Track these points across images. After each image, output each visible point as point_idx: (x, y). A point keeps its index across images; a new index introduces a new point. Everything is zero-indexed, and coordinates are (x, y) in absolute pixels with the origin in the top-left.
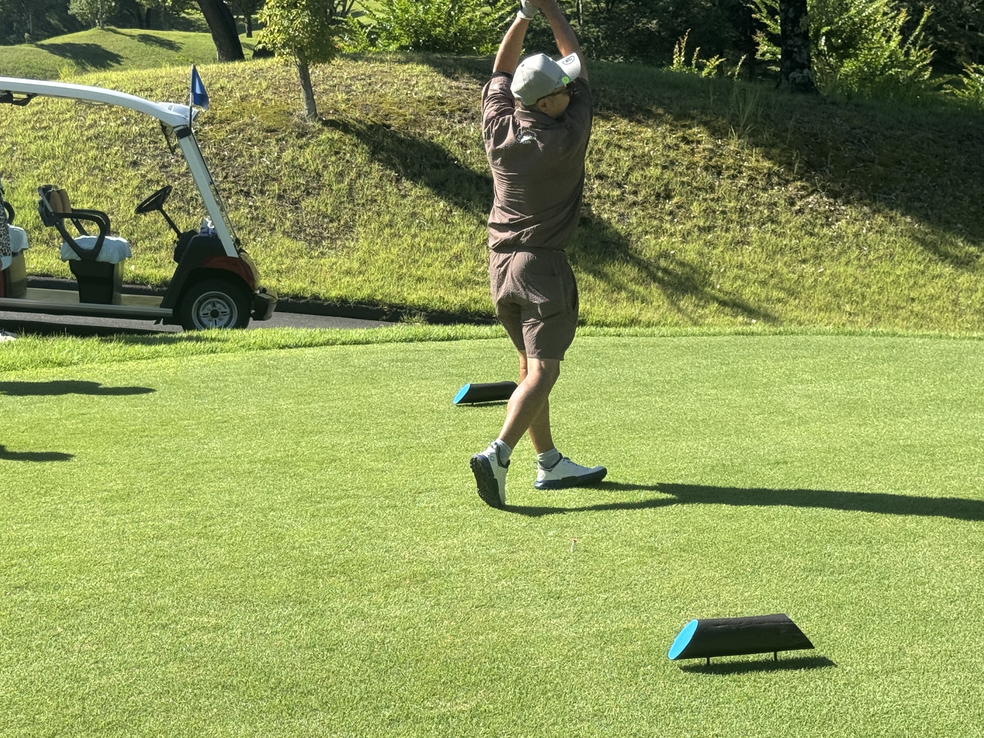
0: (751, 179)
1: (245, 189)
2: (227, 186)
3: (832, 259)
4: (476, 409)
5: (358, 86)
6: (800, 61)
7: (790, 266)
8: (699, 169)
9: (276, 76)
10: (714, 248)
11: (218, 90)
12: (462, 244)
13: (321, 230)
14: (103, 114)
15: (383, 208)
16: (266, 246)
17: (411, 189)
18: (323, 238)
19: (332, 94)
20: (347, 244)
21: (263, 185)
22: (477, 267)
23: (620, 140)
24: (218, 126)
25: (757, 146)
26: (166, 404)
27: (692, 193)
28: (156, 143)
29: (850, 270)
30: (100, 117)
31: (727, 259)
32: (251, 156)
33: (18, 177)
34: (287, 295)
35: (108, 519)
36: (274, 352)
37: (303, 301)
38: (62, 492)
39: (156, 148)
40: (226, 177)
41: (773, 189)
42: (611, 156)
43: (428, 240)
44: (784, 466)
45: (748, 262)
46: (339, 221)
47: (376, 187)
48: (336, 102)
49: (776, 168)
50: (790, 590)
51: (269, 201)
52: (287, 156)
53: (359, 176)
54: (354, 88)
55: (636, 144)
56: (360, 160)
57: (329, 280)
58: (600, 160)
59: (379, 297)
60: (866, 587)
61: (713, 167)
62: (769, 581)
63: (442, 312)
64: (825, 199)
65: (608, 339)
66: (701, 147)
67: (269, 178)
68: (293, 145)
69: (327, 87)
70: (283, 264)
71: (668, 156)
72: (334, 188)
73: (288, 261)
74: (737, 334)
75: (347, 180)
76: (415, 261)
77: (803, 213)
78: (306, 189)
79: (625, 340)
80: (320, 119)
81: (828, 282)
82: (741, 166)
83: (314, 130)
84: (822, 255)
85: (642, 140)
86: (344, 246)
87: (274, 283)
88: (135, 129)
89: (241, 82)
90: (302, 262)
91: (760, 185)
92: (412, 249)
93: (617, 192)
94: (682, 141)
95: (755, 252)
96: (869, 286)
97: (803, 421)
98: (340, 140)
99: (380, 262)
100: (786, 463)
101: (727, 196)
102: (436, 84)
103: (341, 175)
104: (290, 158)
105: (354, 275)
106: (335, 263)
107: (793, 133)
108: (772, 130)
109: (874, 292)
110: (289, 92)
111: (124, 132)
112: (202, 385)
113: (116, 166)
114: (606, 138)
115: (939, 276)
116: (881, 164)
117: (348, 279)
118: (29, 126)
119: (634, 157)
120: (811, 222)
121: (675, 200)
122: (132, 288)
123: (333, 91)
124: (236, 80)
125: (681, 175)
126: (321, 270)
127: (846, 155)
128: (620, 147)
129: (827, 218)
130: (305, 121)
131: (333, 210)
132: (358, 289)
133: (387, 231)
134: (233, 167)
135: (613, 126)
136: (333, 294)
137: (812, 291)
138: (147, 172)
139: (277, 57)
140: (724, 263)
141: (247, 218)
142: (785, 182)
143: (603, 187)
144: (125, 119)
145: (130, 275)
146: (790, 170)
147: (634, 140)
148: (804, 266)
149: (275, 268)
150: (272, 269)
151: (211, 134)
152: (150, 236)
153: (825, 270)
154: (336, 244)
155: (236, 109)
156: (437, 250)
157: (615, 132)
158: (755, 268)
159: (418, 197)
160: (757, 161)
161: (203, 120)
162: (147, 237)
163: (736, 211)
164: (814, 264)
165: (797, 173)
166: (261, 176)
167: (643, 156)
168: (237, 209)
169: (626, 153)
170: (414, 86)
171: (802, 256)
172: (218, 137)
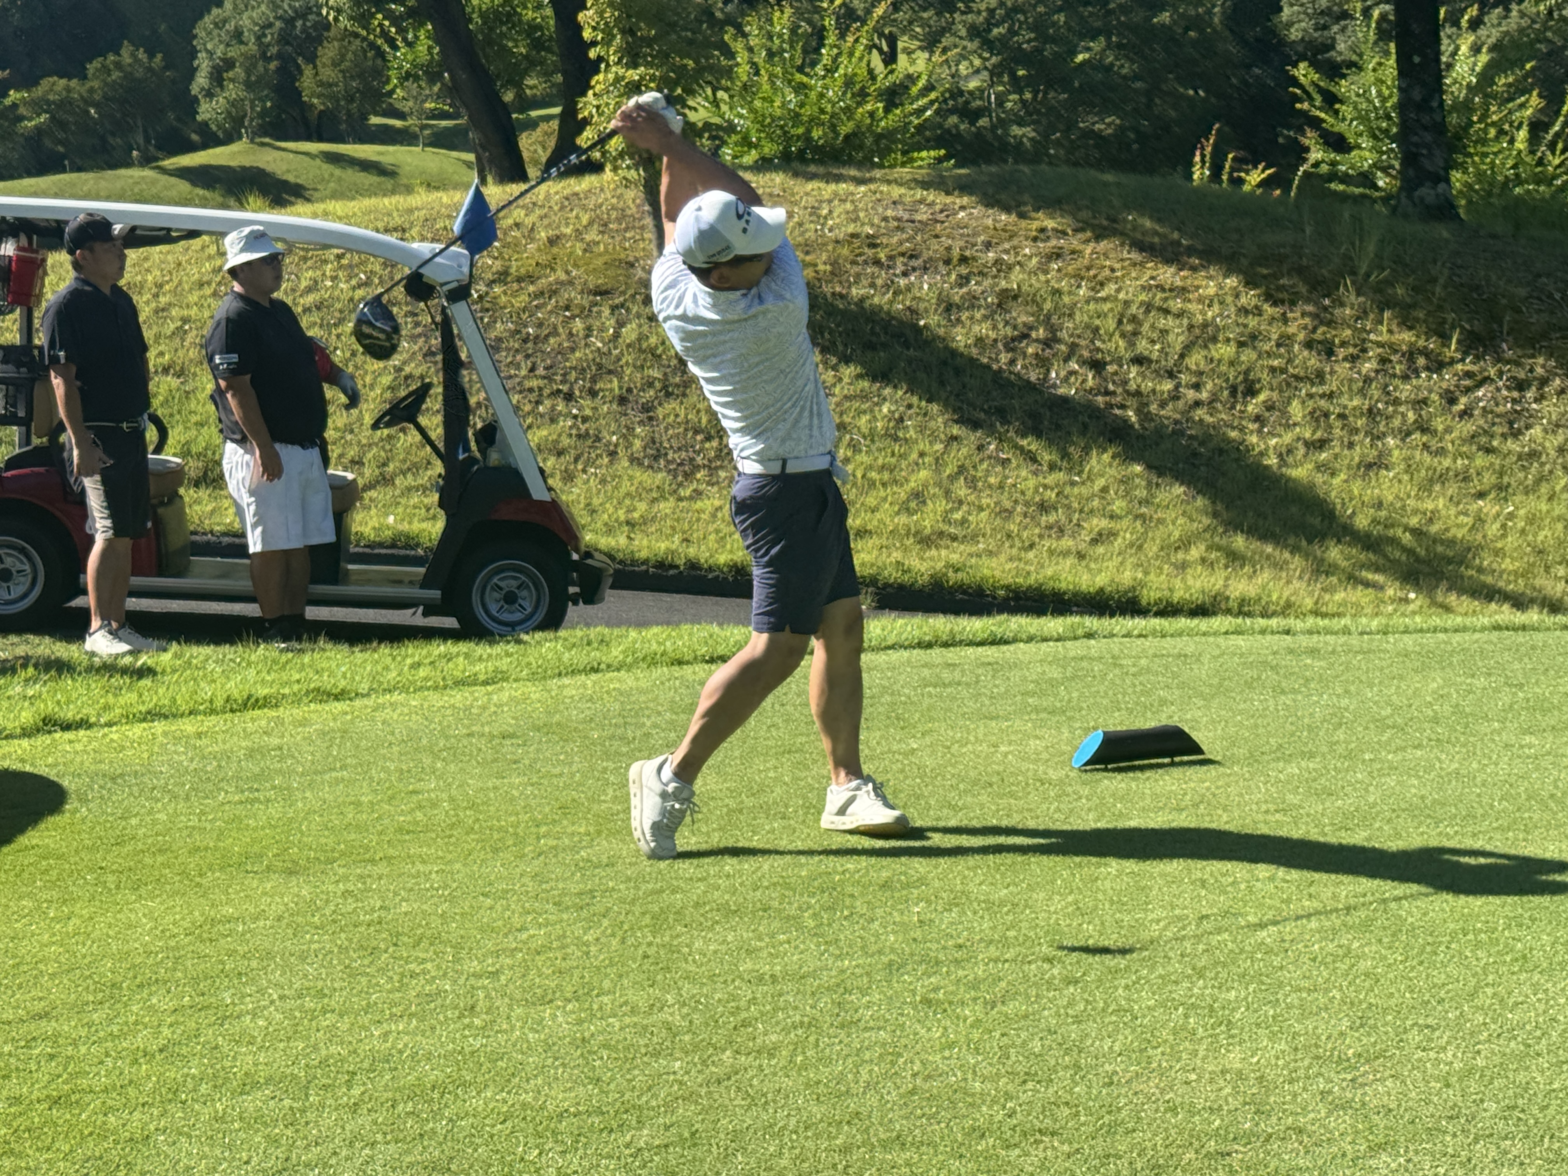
0: (1383, 361)
1: (565, 388)
2: (534, 383)
3: (1527, 491)
6: (1432, 170)
7: (1458, 503)
8: (1296, 347)
9: (601, 206)
10: (1333, 475)
11: (511, 229)
12: (923, 474)
13: (691, 454)
14: (328, 270)
16: (603, 481)
17: (834, 385)
18: (698, 468)
21: (594, 380)
22: (952, 510)
23: (1166, 299)
24: (515, 286)
25: (1388, 307)
27: (1288, 385)
28: (416, 315)
29: (1557, 509)
30: (324, 275)
31: (1356, 492)
32: (571, 334)
33: (195, 375)
34: (646, 562)
37: (671, 572)
39: (417, 324)
40: (532, 369)
41: (1418, 377)
42: (1153, 326)
43: (870, 467)
45: (1390, 498)
49: (1421, 343)
51: (605, 408)
52: (630, 333)
55: (1193, 307)
57: (712, 537)
58: (1135, 333)
61: (1319, 342)
63: (901, 587)
64: (1505, 392)
65: (1272, 638)
66: (1297, 309)
67: (602, 370)
68: (638, 316)
70: (635, 509)
71: (1245, 326)
73: (642, 506)
77: (1471, 416)
78: (665, 387)
81: (1523, 530)
82: (1364, 341)
84: (1509, 485)
85: (1200, 300)
87: (623, 541)
89: (546, 216)
90: (666, 507)
91: (1398, 372)
93: (1167, 386)
94: (1266, 300)
95: (1400, 481)
101: (1345, 390)
102: (862, 215)
104: (634, 336)
108: (1410, 281)
110: (626, 230)
114: (1143, 297)
118: (208, 291)
119: (1191, 327)
120: (1485, 431)
121: (1262, 397)
122: (393, 555)
124: (538, 212)
125: (1269, 356)
126: (698, 520)
127: (1533, 320)
128: (1166, 312)
129: (1511, 423)
134: (543, 352)
135: (1152, 278)
136: (722, 559)
137: (1499, 545)
138: (404, 363)
139: (608, 174)
140: (1351, 499)
141: (571, 435)
142: (1438, 365)
143: (1144, 378)
144: (362, 276)
145: (389, 533)
146: (1443, 345)
147: (1189, 301)
148: (1481, 503)
149: (622, 518)
150: (617, 520)
151: (504, 299)
152: (414, 468)
153: (1517, 508)
154: (718, 476)
155: (543, 259)
156: (884, 485)
157: (1157, 287)
158: (1403, 508)
159: (846, 397)
160: (1390, 331)
161: (489, 276)
162: (409, 469)
163: (1362, 414)
164: (1497, 499)
165: (1456, 350)
166: (589, 367)
167: (1205, 325)
168: (553, 420)
169: (1178, 322)
170: (825, 218)
171: (1476, 486)
172: (517, 305)
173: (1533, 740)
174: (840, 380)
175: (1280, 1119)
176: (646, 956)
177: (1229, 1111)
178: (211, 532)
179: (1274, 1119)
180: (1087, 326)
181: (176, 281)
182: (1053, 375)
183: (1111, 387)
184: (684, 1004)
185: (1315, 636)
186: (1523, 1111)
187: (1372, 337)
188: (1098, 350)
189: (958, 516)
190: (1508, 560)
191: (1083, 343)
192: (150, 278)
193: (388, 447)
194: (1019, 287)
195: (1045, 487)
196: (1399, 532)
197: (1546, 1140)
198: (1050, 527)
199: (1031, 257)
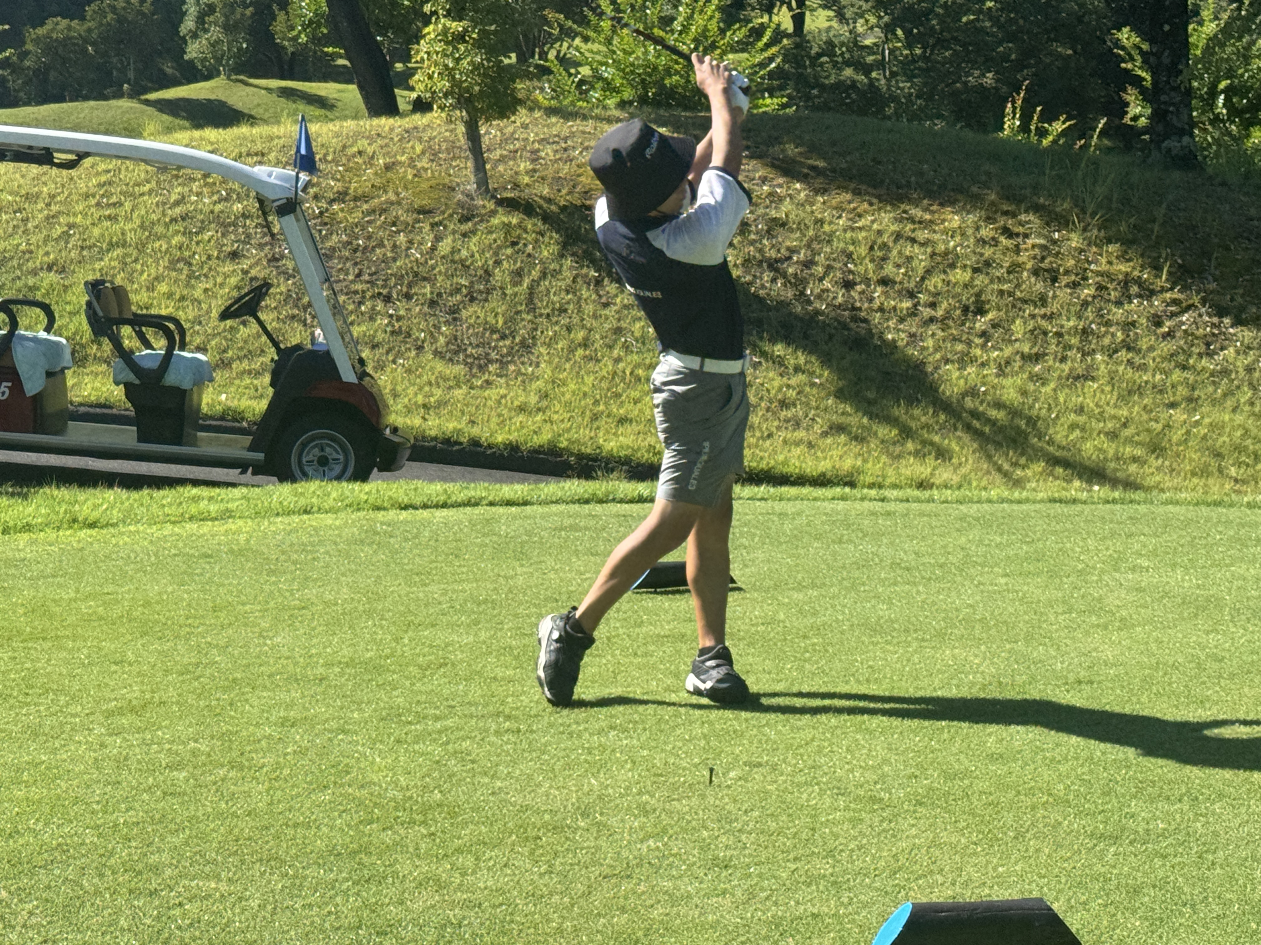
0: (1100, 288)
1: (385, 292)
2: (359, 287)
3: (1214, 402)
4: (659, 597)
5: (548, 152)
6: (1179, 125)
7: (1151, 411)
8: (1025, 274)
9: (435, 137)
10: (1043, 384)
11: (354, 156)
13: (487, 350)
14: (195, 186)
15: (576, 320)
16: (409, 371)
17: (616, 296)
18: (490, 361)
19: (511, 163)
20: (523, 370)
21: (410, 286)
23: (914, 231)
24: (352, 204)
25: (1109, 241)
26: (226, 582)
27: (1014, 306)
29: (1239, 419)
30: (190, 191)
31: (1062, 400)
32: (395, 246)
33: (74, 272)
34: (435, 439)
35: (109, 740)
36: (392, 514)
37: (456, 448)
38: (52, 700)
40: (359, 275)
41: (1130, 302)
42: (900, 253)
43: (637, 366)
44: (1088, 688)
45: (1091, 405)
46: (514, 337)
47: (568, 292)
48: (517, 173)
49: (1136, 273)
50: (1066, 865)
52: (445, 247)
54: (543, 154)
55: (936, 237)
56: (546, 253)
57: (495, 420)
58: (884, 259)
59: (564, 444)
60: (1180, 863)
61: (1046, 270)
62: (1038, 851)
63: (651, 466)
64: (1206, 318)
65: (866, 504)
66: (1030, 242)
67: (418, 278)
68: (454, 232)
69: (505, 153)
70: (432, 395)
71: (982, 255)
72: (509, 292)
73: (438, 393)
74: (1053, 500)
75: (526, 282)
76: (618, 395)
77: (1174, 337)
78: (470, 293)
79: (891, 507)
80: (493, 197)
81: (1206, 435)
82: (1086, 269)
83: (483, 212)
84: (1199, 397)
85: (945, 232)
86: (519, 373)
87: (417, 422)
88: (238, 207)
89: (387, 145)
90: (459, 393)
91: (1112, 297)
92: (613, 378)
93: (907, 304)
94: (1002, 234)
95: (1102, 391)
97: (1125, 624)
98: (520, 226)
99: (568, 396)
100: (1091, 682)
101: (1064, 312)
103: (518, 274)
104: (448, 249)
105: (530, 413)
106: (504, 396)
107: (1163, 224)
108: (1132, 220)
110: (453, 159)
111: (222, 212)
112: (283, 557)
113: (209, 258)
114: (894, 228)
117: (521, 418)
118: (93, 202)
119: (933, 254)
120: (1184, 350)
121: (990, 316)
122: (220, 426)
123: (514, 159)
124: (380, 142)
125: (999, 281)
126: (485, 405)
127: (1239, 257)
128: (913, 241)
129: (1208, 345)
130: (472, 199)
131: (505, 323)
132: (535, 432)
133: (580, 352)
134: (370, 261)
135: (904, 212)
136: (500, 438)
138: (251, 267)
140: (1056, 405)
141: (386, 332)
142: (1148, 293)
143: (888, 297)
144: (224, 193)
145: (219, 408)
146: (1156, 276)
147: (935, 232)
148: (1171, 411)
149: (420, 402)
150: (416, 403)
151: (340, 215)
152: (250, 355)
153: (1203, 418)
154: (507, 370)
155: (378, 182)
157: (907, 219)
158: (1101, 413)
159: (625, 306)
160: (1110, 263)
162: (245, 356)
163: (1076, 333)
164: (1187, 409)
165: (1167, 280)
166: (407, 274)
167: (946, 253)
168: (372, 319)
169: (922, 250)
171: (1169, 397)
172: (351, 220)
180: (843, 251)
181: (66, 193)
182: (809, 292)
183: (858, 304)
187: (1093, 267)
188: (851, 272)
191: (838, 265)
192: (45, 189)
193: (229, 336)
194: (787, 216)
195: (788, 386)
198: (787, 421)
199: (799, 192)
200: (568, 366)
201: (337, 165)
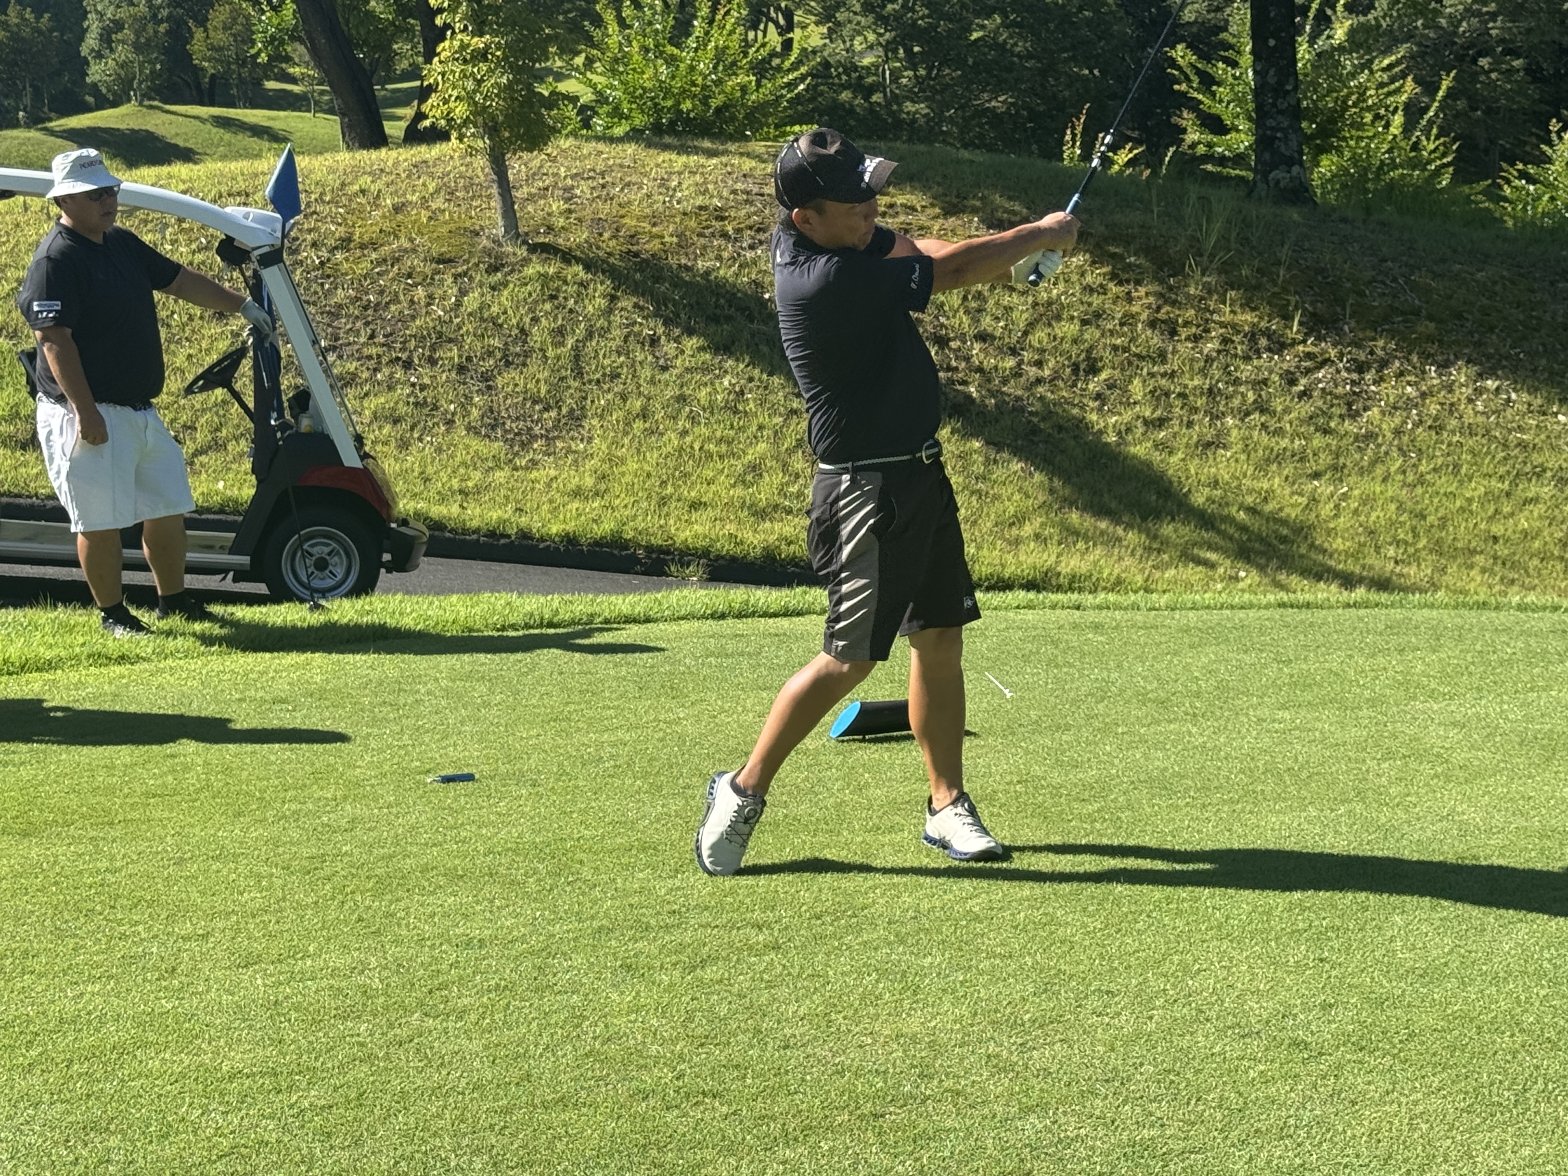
0: (1225, 341)
1: (404, 356)
2: (373, 351)
3: (1362, 472)
5: (583, 189)
6: (1288, 154)
7: (1294, 483)
8: (1140, 325)
9: (449, 173)
10: (1171, 453)
11: (356, 195)
12: (762, 447)
13: (529, 424)
14: (168, 232)
15: (631, 387)
16: (439, 450)
17: (677, 357)
18: (535, 438)
19: (542, 202)
20: (574, 447)
21: (433, 349)
22: (787, 484)
24: (358, 252)
25: (1232, 287)
27: (1130, 363)
29: (1391, 489)
31: (1193, 472)
32: (412, 301)
34: (477, 531)
37: (502, 541)
40: (372, 337)
41: (1260, 357)
42: (997, 303)
43: (709, 439)
45: (1226, 477)
46: (560, 408)
47: (619, 354)
48: (549, 214)
49: (1263, 324)
52: (472, 301)
53: (590, 335)
54: (578, 192)
56: (590, 308)
57: (545, 507)
58: (979, 310)
59: (629, 534)
61: (1163, 322)
63: (733, 559)
64: (1344, 374)
65: (1061, 613)
66: (1143, 289)
67: (442, 339)
68: (481, 285)
69: (533, 190)
70: (469, 478)
71: (1090, 304)
72: (550, 353)
73: (477, 476)
75: (570, 342)
76: (686, 475)
77: (1311, 397)
78: (505, 356)
80: (525, 242)
81: (1356, 510)
82: (1207, 320)
83: (514, 260)
84: (1344, 466)
86: (569, 451)
87: (455, 509)
89: (393, 182)
90: (500, 476)
91: (1239, 352)
92: (680, 456)
93: (1010, 363)
94: (1111, 280)
95: (1237, 461)
96: (1424, 517)
98: (558, 276)
101: (1186, 369)
102: (711, 187)
103: (560, 332)
104: (476, 305)
105: (587, 498)
106: (555, 479)
107: (1289, 267)
108: (1255, 263)
109: (1432, 526)
110: (473, 198)
111: (203, 263)
113: (191, 318)
115: (1535, 500)
116: (1431, 318)
117: (576, 505)
119: (1035, 304)
120: (1324, 412)
121: (1104, 375)
122: (220, 521)
123: (545, 197)
124: (385, 179)
125: (1112, 335)
126: (532, 489)
127: (1376, 304)
129: (1349, 405)
130: (500, 245)
131: (549, 392)
132: (594, 521)
133: (638, 425)
134: (383, 319)
136: (555, 529)
137: (1332, 525)
139: (454, 141)
140: (1187, 478)
141: (408, 403)
142: (1279, 346)
143: (987, 354)
145: (217, 499)
146: (1286, 327)
148: (1316, 483)
149: (456, 486)
150: (450, 489)
151: (345, 265)
152: (248, 434)
153: (1351, 489)
154: (555, 447)
155: (387, 226)
156: (721, 457)
158: (1239, 487)
159: (687, 369)
160: (1233, 312)
161: (331, 242)
162: (242, 435)
163: (1202, 394)
164: (1332, 481)
165: (1298, 332)
166: (429, 335)
167: (1050, 303)
168: (390, 388)
169: (1022, 299)
170: (675, 190)
171: (1312, 466)
172: (358, 272)
173: (1287, 715)
174: (682, 352)
175: (941, 1081)
176: (360, 919)
177: (895, 1074)
178: (36, 495)
179: (936, 1082)
181: (13, 242)
183: (954, 363)
184: (385, 968)
185: (1105, 612)
186: (1178, 1074)
187: (1216, 317)
188: (942, 325)
189: (794, 489)
190: (1340, 540)
193: (221, 412)
196: (1233, 510)
197: (1193, 1102)
200: (626, 441)
201: (337, 207)
